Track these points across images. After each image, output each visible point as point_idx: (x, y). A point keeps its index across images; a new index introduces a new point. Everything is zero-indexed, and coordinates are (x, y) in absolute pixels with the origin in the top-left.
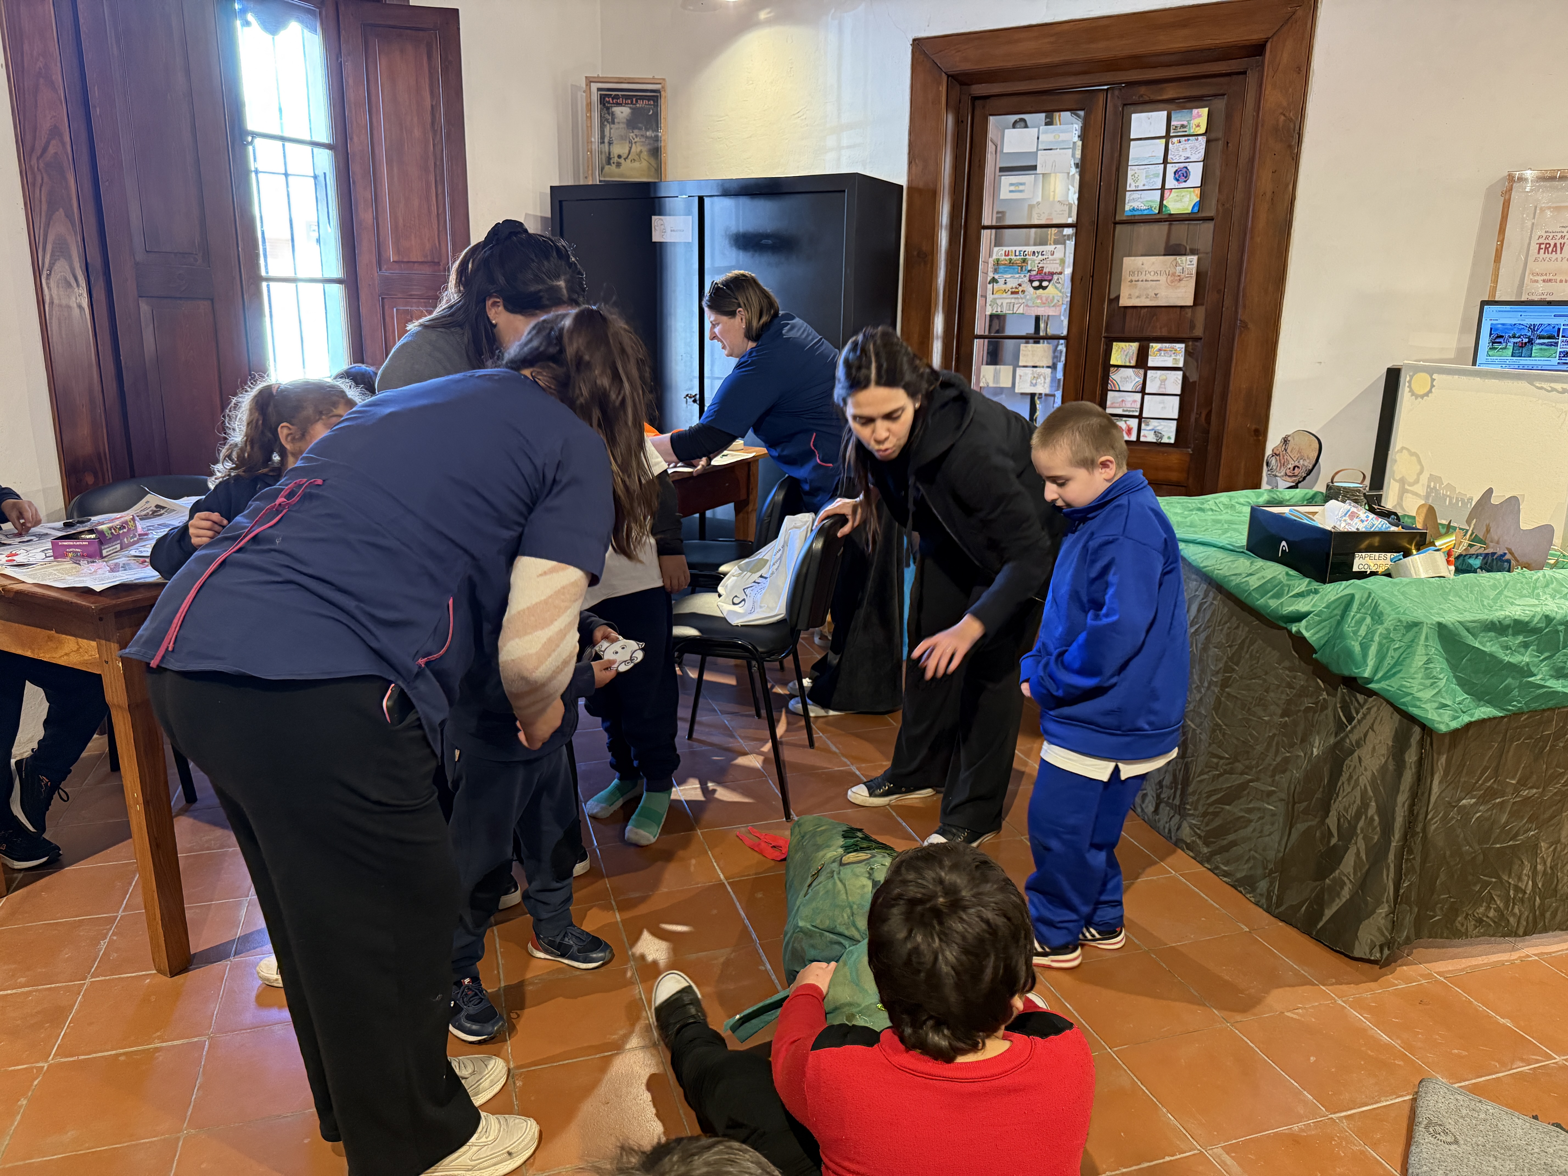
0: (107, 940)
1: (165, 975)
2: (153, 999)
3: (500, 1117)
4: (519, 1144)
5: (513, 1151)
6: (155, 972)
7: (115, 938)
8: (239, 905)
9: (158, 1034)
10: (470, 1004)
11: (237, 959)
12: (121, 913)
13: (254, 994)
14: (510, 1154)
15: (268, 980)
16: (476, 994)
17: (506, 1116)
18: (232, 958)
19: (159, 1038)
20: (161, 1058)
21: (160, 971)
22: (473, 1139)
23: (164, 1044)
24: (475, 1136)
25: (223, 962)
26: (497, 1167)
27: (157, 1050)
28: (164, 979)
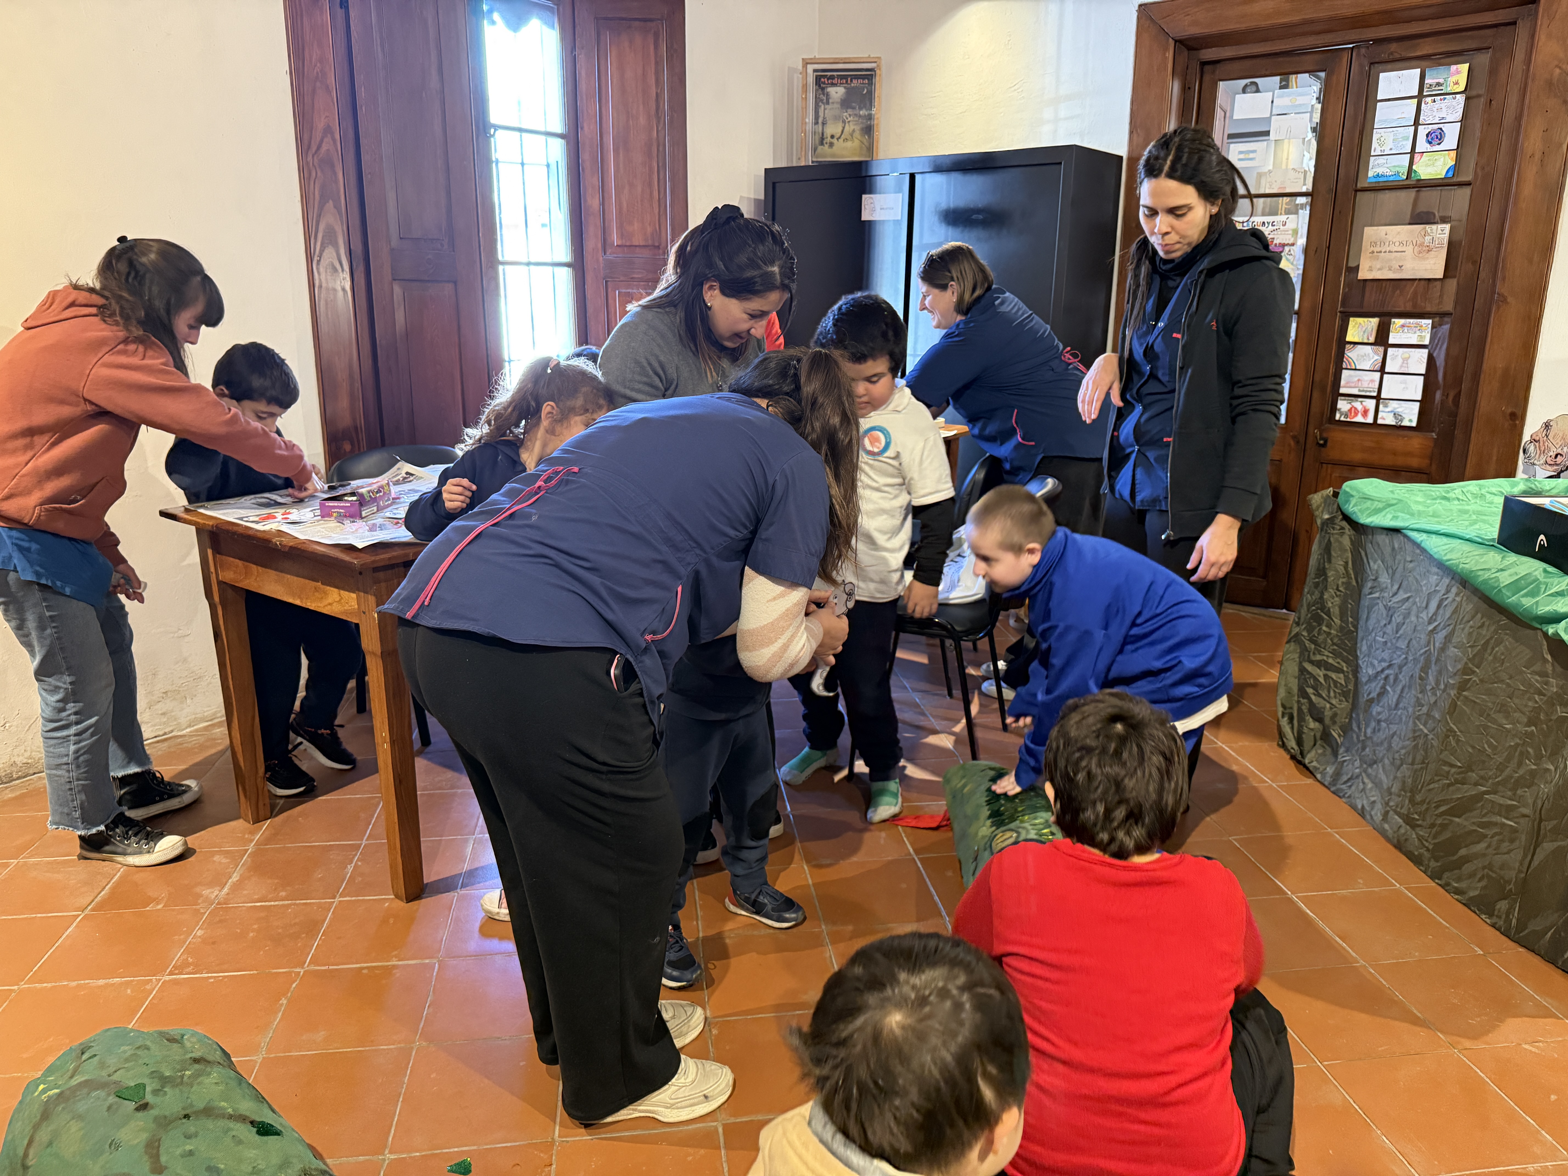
0: (353, 865)
1: (402, 900)
2: (391, 921)
3: (698, 1061)
4: (716, 1088)
5: (709, 1095)
6: (393, 897)
7: (360, 863)
8: (466, 841)
9: (396, 952)
10: (671, 951)
11: (463, 892)
12: (364, 842)
13: (477, 925)
14: (706, 1097)
15: (490, 912)
16: (677, 942)
17: (704, 1061)
18: (459, 890)
19: (396, 956)
20: (398, 975)
21: (397, 896)
22: (674, 1080)
23: (400, 963)
24: (676, 1077)
25: (451, 894)
26: (693, 1108)
27: (394, 967)
28: (401, 904)
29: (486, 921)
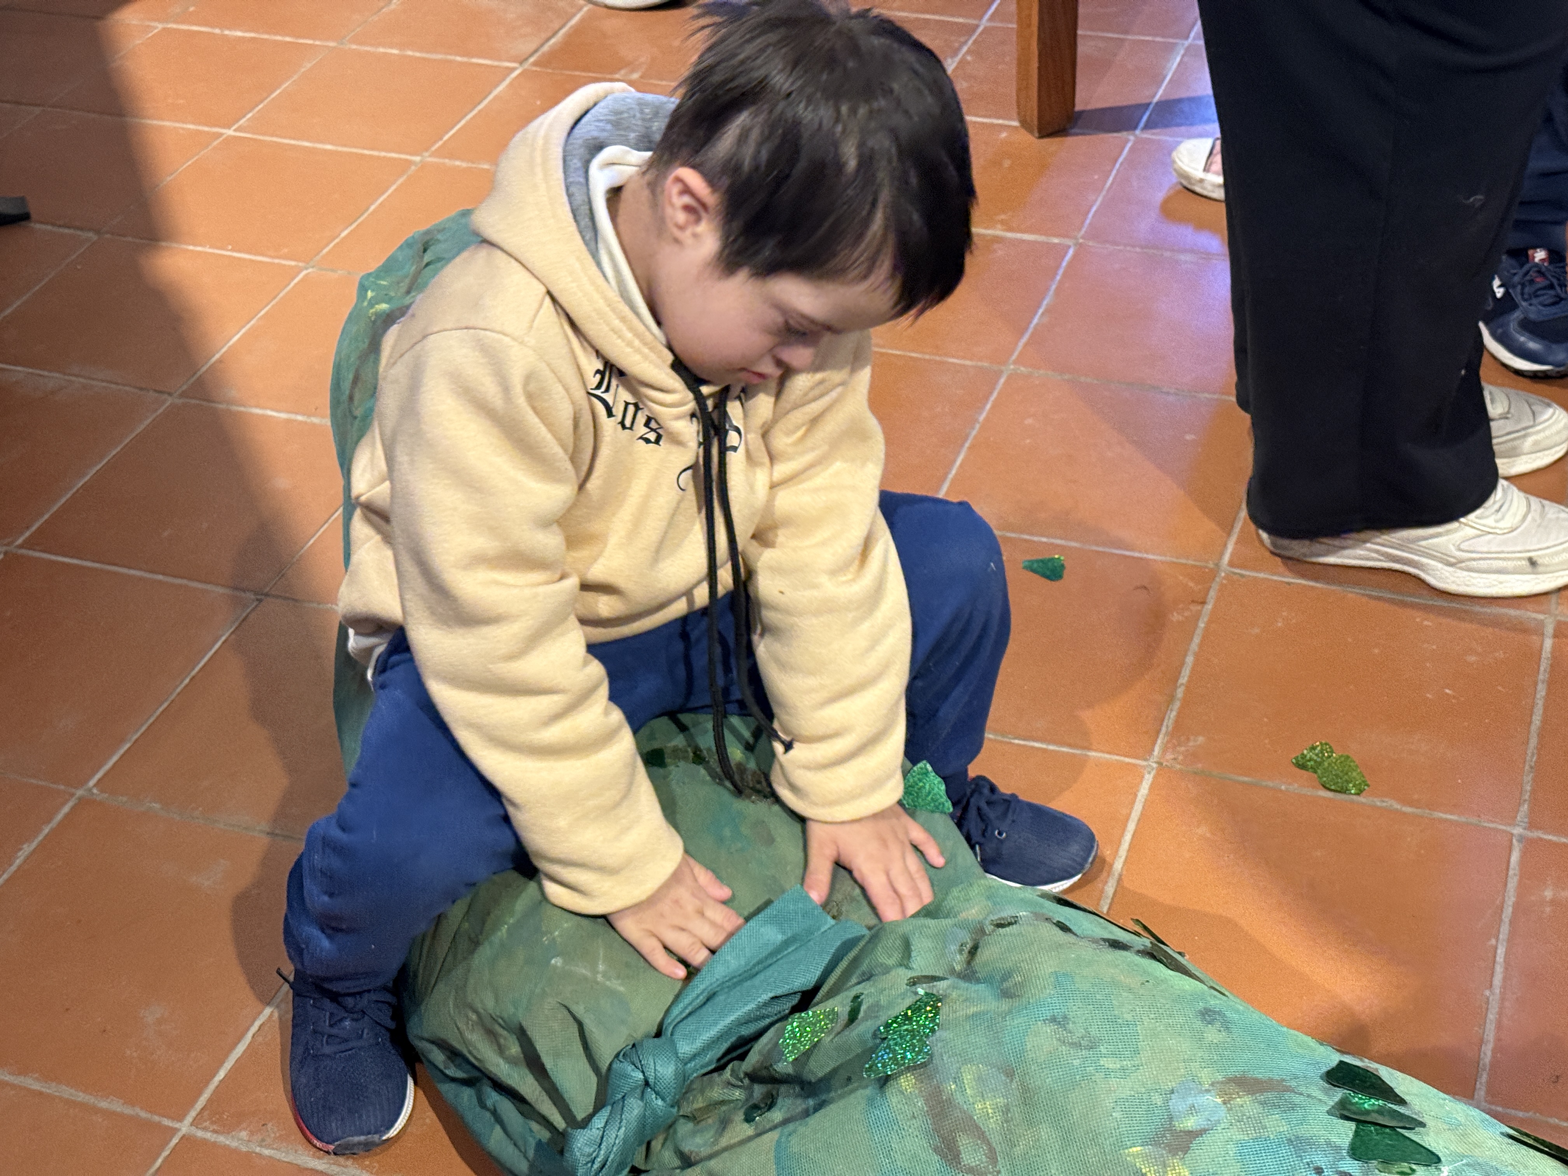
0: (957, 59)
1: (1031, 132)
2: (1007, 163)
3: (1534, 500)
4: (1557, 553)
5: (1540, 561)
6: (1016, 123)
7: (969, 58)
8: (1169, 49)
9: (1003, 217)
10: (1535, 301)
11: (1147, 135)
12: (984, 22)
13: (1160, 196)
14: (1532, 563)
15: (1187, 177)
16: (1551, 287)
17: (1546, 502)
18: (1138, 132)
19: (1002, 222)
20: (1000, 253)
21: (1024, 124)
22: (1472, 516)
23: (1009, 235)
24: (1478, 512)
25: (1124, 135)
26: (1502, 577)
27: (997, 239)
28: (1029, 139)
29: (1179, 192)
